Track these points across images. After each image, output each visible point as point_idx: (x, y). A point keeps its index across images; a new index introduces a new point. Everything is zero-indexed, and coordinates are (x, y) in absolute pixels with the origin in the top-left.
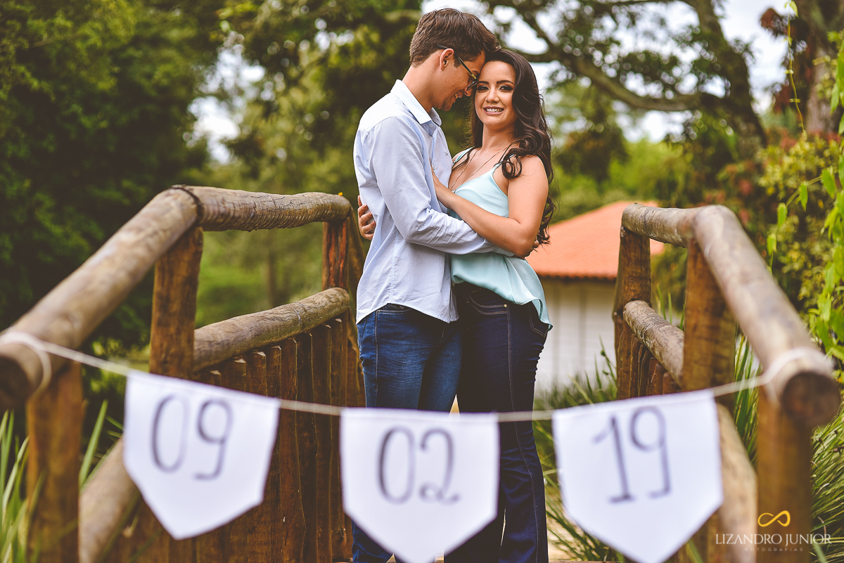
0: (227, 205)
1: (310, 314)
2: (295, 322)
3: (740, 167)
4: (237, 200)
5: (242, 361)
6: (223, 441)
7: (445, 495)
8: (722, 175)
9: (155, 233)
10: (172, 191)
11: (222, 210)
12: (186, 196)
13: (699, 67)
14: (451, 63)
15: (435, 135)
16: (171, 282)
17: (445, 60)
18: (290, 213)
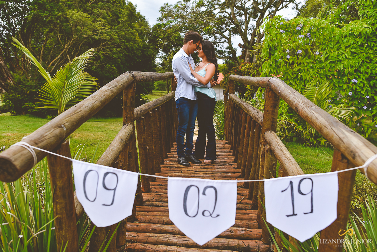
0: (144, 76)
1: (168, 98)
2: (165, 100)
3: (235, 68)
4: (147, 75)
5: (151, 113)
6: (115, 189)
7: (213, 215)
8: (232, 69)
9: (116, 86)
10: (126, 73)
11: (142, 77)
12: (130, 74)
13: (228, 52)
14: (192, 44)
15: (190, 59)
16: (127, 98)
17: (191, 43)
18: (163, 77)
